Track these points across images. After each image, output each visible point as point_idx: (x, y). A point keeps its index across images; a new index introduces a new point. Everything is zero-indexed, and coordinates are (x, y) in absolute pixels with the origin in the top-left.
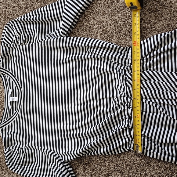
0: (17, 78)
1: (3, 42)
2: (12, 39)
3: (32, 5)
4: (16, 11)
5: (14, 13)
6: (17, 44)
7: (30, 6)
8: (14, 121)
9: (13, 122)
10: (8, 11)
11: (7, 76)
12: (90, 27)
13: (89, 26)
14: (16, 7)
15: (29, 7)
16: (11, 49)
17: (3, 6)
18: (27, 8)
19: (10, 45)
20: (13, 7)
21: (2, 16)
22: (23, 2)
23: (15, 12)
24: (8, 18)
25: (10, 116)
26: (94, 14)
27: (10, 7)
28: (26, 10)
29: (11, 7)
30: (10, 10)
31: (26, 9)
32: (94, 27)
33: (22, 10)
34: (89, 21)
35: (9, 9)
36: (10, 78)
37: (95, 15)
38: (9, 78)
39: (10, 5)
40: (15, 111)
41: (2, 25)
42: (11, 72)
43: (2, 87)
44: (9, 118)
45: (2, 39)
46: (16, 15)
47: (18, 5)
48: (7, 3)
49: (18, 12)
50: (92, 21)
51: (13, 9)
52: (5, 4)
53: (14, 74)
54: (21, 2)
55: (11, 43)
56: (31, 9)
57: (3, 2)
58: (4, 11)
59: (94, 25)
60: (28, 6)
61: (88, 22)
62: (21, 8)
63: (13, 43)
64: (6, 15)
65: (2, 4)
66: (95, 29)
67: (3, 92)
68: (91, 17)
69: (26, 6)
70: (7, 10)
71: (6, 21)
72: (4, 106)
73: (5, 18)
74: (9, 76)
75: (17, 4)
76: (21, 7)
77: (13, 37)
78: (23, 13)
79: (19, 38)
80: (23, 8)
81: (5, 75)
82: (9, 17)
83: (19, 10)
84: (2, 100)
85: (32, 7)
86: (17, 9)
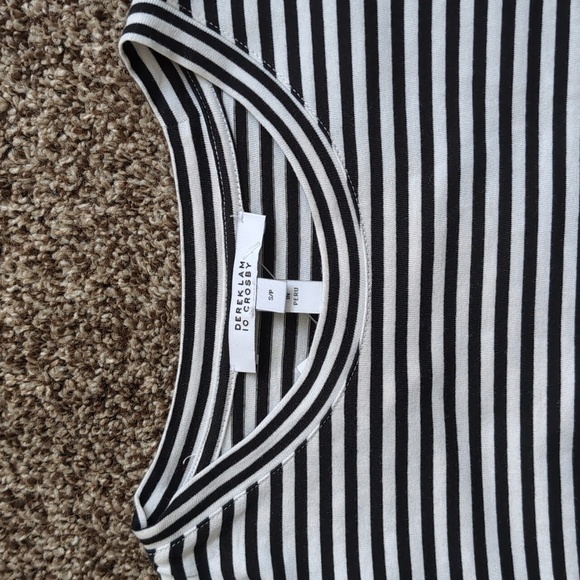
0: (310, 112)
8: (277, 476)
9: (262, 477)
11: (219, 92)
25: (238, 435)
36: (240, 111)
38: (238, 106)
40: (284, 391)
42: (255, 56)
44: (230, 450)
53: (283, 79)
74: (231, 95)
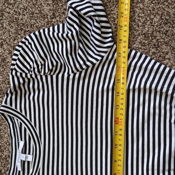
0: (33, 124)
1: (15, 69)
2: (30, 66)
3: (64, 13)
4: (36, 20)
5: (33, 23)
6: (37, 73)
7: (60, 15)
10: (22, 19)
11: (17, 120)
12: (160, 56)
13: (159, 54)
14: (36, 13)
15: (58, 16)
16: (26, 80)
17: (14, 11)
18: (54, 17)
19: (26, 74)
20: (32, 14)
21: (12, 26)
22: (49, 8)
23: (34, 21)
24: (22, 29)
26: (169, 36)
27: (25, 13)
28: (54, 20)
29: (27, 13)
30: (26, 18)
31: (52, 18)
32: (166, 57)
33: (46, 20)
34: (159, 47)
35: (25, 15)
37: (169, 38)
38: (20, 123)
39: (26, 10)
41: (12, 40)
42: (24, 114)
43: (6, 135)
45: (13, 65)
46: (36, 26)
47: (40, 11)
48: (21, 6)
49: (40, 21)
50: (164, 46)
51: (30, 16)
52: (18, 7)
53: (28, 118)
54: (45, 7)
55: (27, 72)
56: (61, 20)
57: (15, 4)
58: (16, 18)
59: (167, 53)
60: (57, 14)
61: (156, 48)
62: (44, 17)
63: (31, 72)
64: (18, 25)
65: (13, 7)
66: (167, 61)
67: (8, 144)
68: (162, 40)
69: (54, 14)
70: (21, 17)
71: (19, 35)
72: (9, 166)
73: (16, 30)
74: (19, 120)
75: (39, 9)
76: (44, 15)
77: (31, 63)
78: (48, 24)
79: (42, 65)
80: (49, 17)
81: (13, 118)
82: (24, 28)
83: (41, 18)
84: (6, 156)
85: (63, 16)
86: (38, 17)
